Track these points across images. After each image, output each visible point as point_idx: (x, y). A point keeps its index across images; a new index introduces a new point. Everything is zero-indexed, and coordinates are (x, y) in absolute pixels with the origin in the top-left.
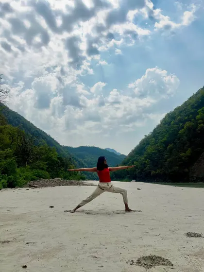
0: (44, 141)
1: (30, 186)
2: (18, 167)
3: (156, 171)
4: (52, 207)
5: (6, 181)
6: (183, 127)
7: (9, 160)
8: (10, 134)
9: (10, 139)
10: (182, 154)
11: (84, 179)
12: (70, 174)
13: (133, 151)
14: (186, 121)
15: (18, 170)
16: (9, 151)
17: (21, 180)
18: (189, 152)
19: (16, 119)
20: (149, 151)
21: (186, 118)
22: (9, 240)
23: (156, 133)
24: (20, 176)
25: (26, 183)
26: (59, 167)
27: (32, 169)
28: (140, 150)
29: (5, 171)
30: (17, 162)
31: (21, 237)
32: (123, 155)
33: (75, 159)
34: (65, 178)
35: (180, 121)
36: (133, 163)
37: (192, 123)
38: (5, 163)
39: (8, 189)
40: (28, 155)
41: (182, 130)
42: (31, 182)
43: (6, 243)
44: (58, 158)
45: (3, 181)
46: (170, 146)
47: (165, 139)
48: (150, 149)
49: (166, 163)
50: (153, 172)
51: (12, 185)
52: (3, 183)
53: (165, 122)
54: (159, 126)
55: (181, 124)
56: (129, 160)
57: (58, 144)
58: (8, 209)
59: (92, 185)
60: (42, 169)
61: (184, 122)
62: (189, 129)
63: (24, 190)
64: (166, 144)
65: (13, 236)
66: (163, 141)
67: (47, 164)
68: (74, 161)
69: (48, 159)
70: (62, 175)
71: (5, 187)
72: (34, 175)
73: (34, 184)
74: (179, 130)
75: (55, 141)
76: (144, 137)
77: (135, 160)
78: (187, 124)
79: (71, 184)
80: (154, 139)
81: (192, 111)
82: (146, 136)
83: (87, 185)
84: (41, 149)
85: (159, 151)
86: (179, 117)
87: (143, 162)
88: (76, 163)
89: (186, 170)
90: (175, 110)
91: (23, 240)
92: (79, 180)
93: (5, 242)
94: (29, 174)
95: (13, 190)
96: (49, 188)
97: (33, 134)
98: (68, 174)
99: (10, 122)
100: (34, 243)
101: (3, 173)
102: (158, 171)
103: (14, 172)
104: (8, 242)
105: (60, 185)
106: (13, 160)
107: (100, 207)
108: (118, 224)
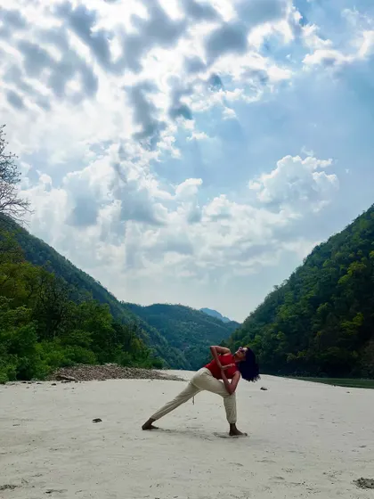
0: (89, 294)
1: (59, 378)
2: (39, 341)
3: (296, 354)
4: (97, 420)
5: (14, 368)
6: (345, 272)
7: (24, 328)
8: (28, 279)
9: (27, 289)
10: (346, 323)
11: (159, 367)
12: (134, 356)
13: (252, 315)
14: (352, 260)
15: (38, 347)
16: (24, 310)
17: (43, 366)
18: (358, 319)
19: (40, 252)
20: (284, 316)
21: (351, 255)
22: (14, 483)
23: (296, 281)
24: (42, 359)
25: (51, 373)
26: (114, 341)
27: (64, 344)
28: (265, 314)
29: (15, 349)
30: (38, 331)
31: (38, 479)
32: (234, 323)
33: (145, 327)
34: (125, 363)
35: (340, 260)
36: (252, 337)
37: (363, 265)
38: (15, 332)
39: (19, 382)
40: (58, 319)
41: (344, 278)
42: (60, 370)
43: (9, 490)
44: (114, 326)
45: (8, 367)
46: (322, 306)
47: (312, 294)
48: (284, 312)
49: (315, 339)
50: (290, 356)
51: (24, 375)
52: (10, 370)
53: (310, 261)
54: (300, 270)
55: (342, 267)
56: (244, 332)
57: (114, 299)
58: (16, 422)
59: (175, 378)
60: (83, 345)
61: (348, 262)
62: (356, 274)
63: (47, 384)
64: (315, 302)
65: (20, 476)
66: (308, 296)
67: (92, 337)
68: (143, 331)
69: (95, 326)
70: (119, 358)
71: (11, 378)
72: (69, 357)
73: (67, 373)
74: (340, 276)
75: (109, 294)
76: (273, 290)
77: (257, 332)
78: (354, 266)
79: (136, 375)
80: (291, 294)
81: (361, 242)
82: (276, 287)
83: (164, 378)
84: (82, 308)
85: (302, 316)
86: (338, 254)
87: (272, 335)
88: (146, 335)
89: (355, 354)
90: (329, 240)
91: (42, 484)
92: (150, 368)
93: (6, 487)
94: (59, 354)
95: (26, 385)
96: (95, 383)
97: (69, 280)
98: (130, 357)
99: (30, 257)
100: (61, 491)
101: (11, 351)
102: (301, 354)
103: (30, 350)
104: (12, 487)
105: (114, 377)
106: (30, 326)
107: (190, 423)
108: (224, 460)
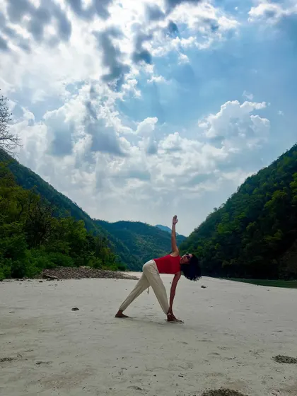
0: (67, 212)
1: (45, 277)
2: (29, 248)
3: (229, 260)
4: (75, 309)
5: (9, 268)
6: (270, 198)
7: (16, 237)
8: (19, 200)
9: (18, 207)
10: (269, 238)
11: (123, 269)
12: (103, 261)
13: (196, 231)
14: (276, 189)
15: (28, 252)
16: (18, 225)
17: (32, 267)
18: (279, 234)
19: (28, 179)
20: (220, 232)
21: (275, 185)
22: (12, 357)
23: (231, 205)
24: (31, 262)
25: (39, 273)
26: (87, 249)
27: (48, 251)
28: (206, 230)
29: (10, 254)
30: (28, 241)
31: (29, 354)
32: (182, 236)
33: (112, 239)
34: (96, 266)
35: (266, 188)
36: (196, 248)
37: (284, 193)
38: (9, 241)
39: (13, 280)
40: (44, 231)
41: (269, 203)
42: (46, 271)
43: (6, 362)
44: (87, 237)
45: (5, 268)
46: (251, 224)
47: (243, 215)
48: (221, 229)
49: (245, 249)
50: (225, 263)
51: (18, 274)
52: (5, 271)
53: (243, 189)
54: (235, 196)
55: (267, 194)
56: (190, 244)
57: (88, 217)
58: (12, 310)
59: (135, 278)
60: (63, 252)
61: (272, 191)
62: (279, 200)
63: (35, 281)
64: (245, 221)
65: (16, 351)
66: (240, 217)
67: (70, 246)
68: (110, 242)
69: (73, 238)
70: (91, 262)
71: (8, 276)
72: (52, 261)
73: (51, 274)
74: (265, 203)
75: (83, 212)
76: (213, 211)
77: (199, 243)
78: (277, 194)
79: (104, 276)
80: (227, 214)
81: (284, 174)
82: (215, 209)
83: (127, 278)
84: (62, 223)
85: (234, 231)
86: (265, 184)
87: (212, 247)
88: (113, 245)
89: (274, 261)
90: (259, 173)
91: (33, 357)
92: (116, 270)
93: (5, 359)
94: (45, 259)
95: (19, 282)
96: (73, 281)
97: (52, 201)
98: (100, 261)
99: (20, 183)
100: (47, 363)
101: (7, 256)
102: (232, 261)
103: (22, 256)
104: (10, 360)
105: (88, 277)
106: (23, 237)
107: (147, 312)
108: (173, 339)
